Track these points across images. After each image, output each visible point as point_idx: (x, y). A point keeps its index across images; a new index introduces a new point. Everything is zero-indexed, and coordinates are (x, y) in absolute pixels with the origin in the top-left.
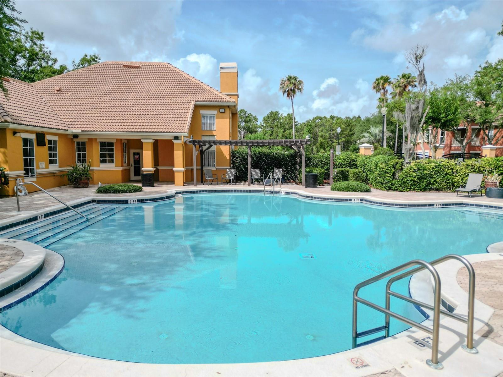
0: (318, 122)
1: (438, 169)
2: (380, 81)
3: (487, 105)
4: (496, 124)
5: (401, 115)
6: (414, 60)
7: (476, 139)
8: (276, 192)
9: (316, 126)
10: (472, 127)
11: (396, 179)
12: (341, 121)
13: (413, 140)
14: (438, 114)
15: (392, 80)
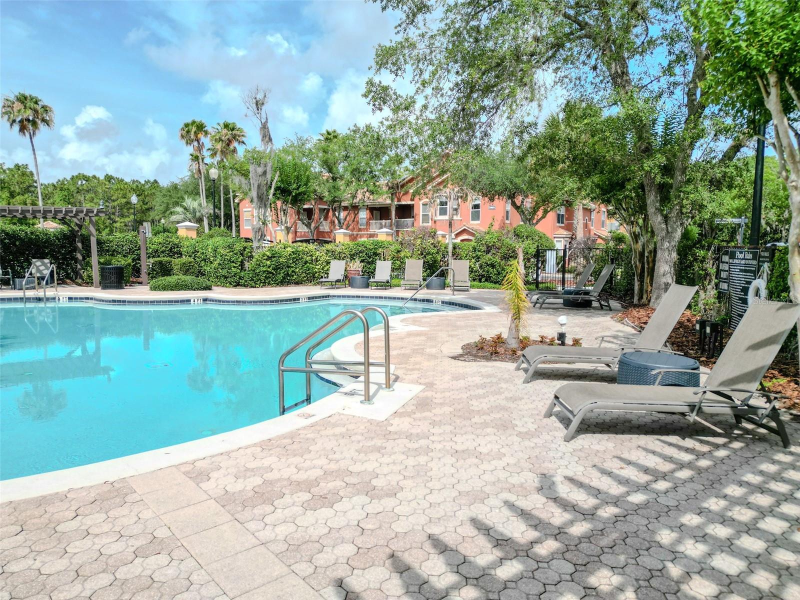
0: (82, 185)
1: (296, 257)
2: (190, 127)
3: (334, 179)
4: (344, 204)
5: (243, 179)
6: (254, 105)
7: (324, 223)
8: (48, 299)
9: (78, 192)
10: (320, 206)
11: (245, 270)
12: (126, 186)
13: (262, 217)
14: (288, 184)
15: (209, 128)
